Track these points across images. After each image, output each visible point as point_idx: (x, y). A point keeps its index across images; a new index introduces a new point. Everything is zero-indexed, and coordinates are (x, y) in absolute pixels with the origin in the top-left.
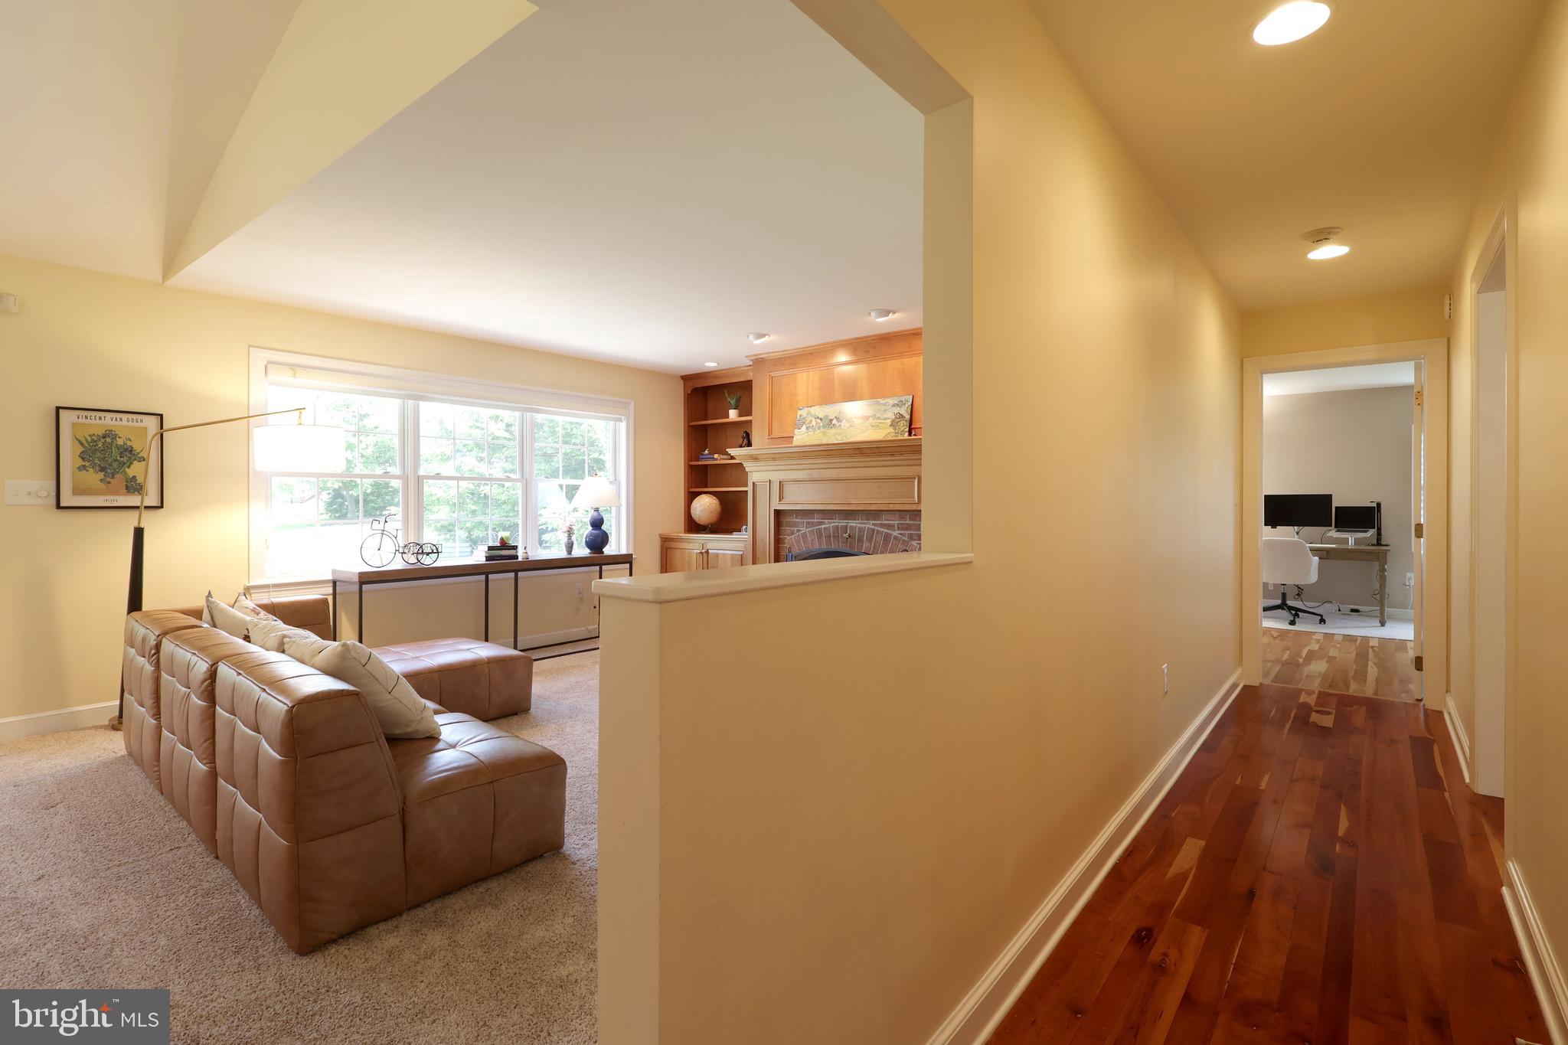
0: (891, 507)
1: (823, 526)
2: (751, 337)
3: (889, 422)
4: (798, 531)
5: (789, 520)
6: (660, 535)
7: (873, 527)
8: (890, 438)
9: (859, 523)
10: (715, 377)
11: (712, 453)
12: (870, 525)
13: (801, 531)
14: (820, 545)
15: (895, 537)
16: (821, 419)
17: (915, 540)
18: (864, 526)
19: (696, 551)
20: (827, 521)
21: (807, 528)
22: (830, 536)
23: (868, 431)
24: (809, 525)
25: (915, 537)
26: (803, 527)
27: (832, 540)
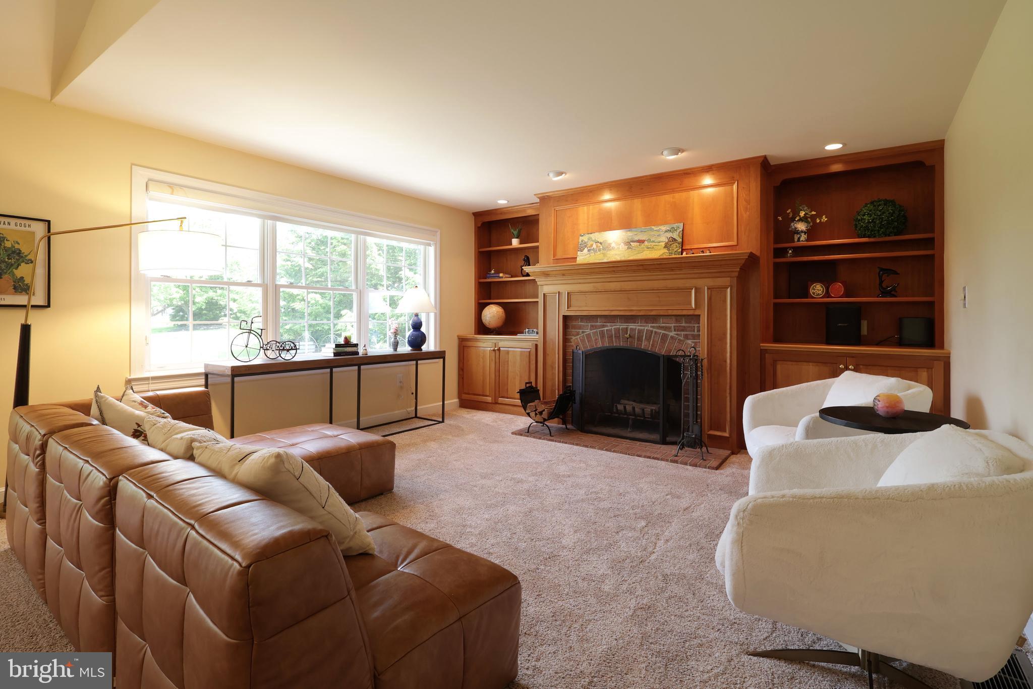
0: (670, 313)
1: (605, 329)
2: (551, 175)
3: (663, 244)
4: (583, 332)
5: (574, 323)
6: (458, 336)
7: (651, 329)
8: (665, 257)
9: (638, 326)
10: (501, 213)
11: (497, 272)
12: (648, 327)
13: (586, 332)
14: (603, 343)
15: (672, 337)
16: (601, 243)
17: (690, 339)
18: (643, 328)
19: (489, 349)
20: (609, 324)
21: (591, 330)
22: (612, 336)
23: (644, 252)
24: (593, 327)
25: (690, 337)
26: (588, 329)
27: (614, 339)
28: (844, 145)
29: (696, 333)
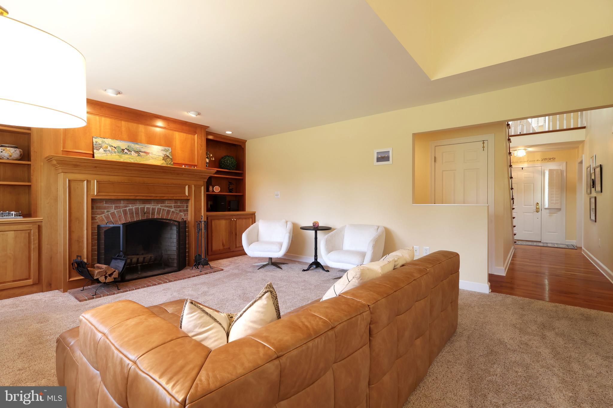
0: (174, 198)
1: (128, 208)
3: (162, 158)
4: (108, 212)
5: (102, 205)
7: (161, 207)
9: (152, 206)
12: (159, 206)
13: (110, 211)
14: (126, 218)
15: (173, 212)
16: (115, 148)
20: (130, 205)
21: (115, 209)
22: (133, 213)
23: (151, 160)
24: (116, 208)
25: (183, 211)
26: (112, 209)
27: (134, 215)
28: (232, 133)
29: (185, 208)
